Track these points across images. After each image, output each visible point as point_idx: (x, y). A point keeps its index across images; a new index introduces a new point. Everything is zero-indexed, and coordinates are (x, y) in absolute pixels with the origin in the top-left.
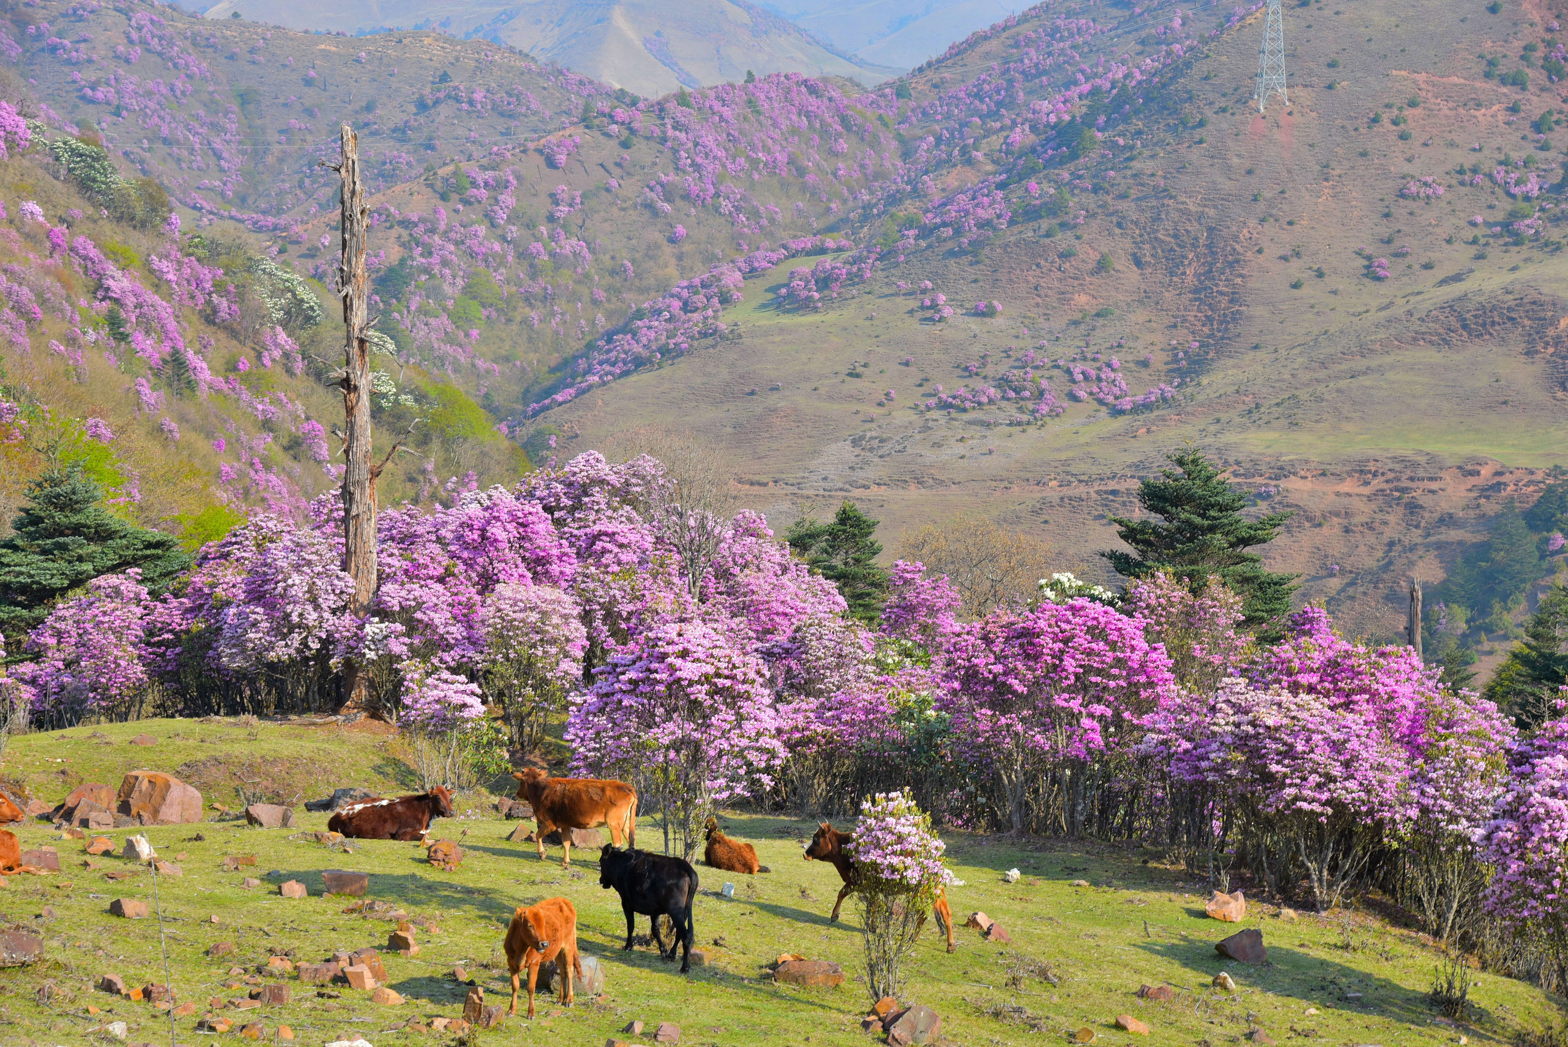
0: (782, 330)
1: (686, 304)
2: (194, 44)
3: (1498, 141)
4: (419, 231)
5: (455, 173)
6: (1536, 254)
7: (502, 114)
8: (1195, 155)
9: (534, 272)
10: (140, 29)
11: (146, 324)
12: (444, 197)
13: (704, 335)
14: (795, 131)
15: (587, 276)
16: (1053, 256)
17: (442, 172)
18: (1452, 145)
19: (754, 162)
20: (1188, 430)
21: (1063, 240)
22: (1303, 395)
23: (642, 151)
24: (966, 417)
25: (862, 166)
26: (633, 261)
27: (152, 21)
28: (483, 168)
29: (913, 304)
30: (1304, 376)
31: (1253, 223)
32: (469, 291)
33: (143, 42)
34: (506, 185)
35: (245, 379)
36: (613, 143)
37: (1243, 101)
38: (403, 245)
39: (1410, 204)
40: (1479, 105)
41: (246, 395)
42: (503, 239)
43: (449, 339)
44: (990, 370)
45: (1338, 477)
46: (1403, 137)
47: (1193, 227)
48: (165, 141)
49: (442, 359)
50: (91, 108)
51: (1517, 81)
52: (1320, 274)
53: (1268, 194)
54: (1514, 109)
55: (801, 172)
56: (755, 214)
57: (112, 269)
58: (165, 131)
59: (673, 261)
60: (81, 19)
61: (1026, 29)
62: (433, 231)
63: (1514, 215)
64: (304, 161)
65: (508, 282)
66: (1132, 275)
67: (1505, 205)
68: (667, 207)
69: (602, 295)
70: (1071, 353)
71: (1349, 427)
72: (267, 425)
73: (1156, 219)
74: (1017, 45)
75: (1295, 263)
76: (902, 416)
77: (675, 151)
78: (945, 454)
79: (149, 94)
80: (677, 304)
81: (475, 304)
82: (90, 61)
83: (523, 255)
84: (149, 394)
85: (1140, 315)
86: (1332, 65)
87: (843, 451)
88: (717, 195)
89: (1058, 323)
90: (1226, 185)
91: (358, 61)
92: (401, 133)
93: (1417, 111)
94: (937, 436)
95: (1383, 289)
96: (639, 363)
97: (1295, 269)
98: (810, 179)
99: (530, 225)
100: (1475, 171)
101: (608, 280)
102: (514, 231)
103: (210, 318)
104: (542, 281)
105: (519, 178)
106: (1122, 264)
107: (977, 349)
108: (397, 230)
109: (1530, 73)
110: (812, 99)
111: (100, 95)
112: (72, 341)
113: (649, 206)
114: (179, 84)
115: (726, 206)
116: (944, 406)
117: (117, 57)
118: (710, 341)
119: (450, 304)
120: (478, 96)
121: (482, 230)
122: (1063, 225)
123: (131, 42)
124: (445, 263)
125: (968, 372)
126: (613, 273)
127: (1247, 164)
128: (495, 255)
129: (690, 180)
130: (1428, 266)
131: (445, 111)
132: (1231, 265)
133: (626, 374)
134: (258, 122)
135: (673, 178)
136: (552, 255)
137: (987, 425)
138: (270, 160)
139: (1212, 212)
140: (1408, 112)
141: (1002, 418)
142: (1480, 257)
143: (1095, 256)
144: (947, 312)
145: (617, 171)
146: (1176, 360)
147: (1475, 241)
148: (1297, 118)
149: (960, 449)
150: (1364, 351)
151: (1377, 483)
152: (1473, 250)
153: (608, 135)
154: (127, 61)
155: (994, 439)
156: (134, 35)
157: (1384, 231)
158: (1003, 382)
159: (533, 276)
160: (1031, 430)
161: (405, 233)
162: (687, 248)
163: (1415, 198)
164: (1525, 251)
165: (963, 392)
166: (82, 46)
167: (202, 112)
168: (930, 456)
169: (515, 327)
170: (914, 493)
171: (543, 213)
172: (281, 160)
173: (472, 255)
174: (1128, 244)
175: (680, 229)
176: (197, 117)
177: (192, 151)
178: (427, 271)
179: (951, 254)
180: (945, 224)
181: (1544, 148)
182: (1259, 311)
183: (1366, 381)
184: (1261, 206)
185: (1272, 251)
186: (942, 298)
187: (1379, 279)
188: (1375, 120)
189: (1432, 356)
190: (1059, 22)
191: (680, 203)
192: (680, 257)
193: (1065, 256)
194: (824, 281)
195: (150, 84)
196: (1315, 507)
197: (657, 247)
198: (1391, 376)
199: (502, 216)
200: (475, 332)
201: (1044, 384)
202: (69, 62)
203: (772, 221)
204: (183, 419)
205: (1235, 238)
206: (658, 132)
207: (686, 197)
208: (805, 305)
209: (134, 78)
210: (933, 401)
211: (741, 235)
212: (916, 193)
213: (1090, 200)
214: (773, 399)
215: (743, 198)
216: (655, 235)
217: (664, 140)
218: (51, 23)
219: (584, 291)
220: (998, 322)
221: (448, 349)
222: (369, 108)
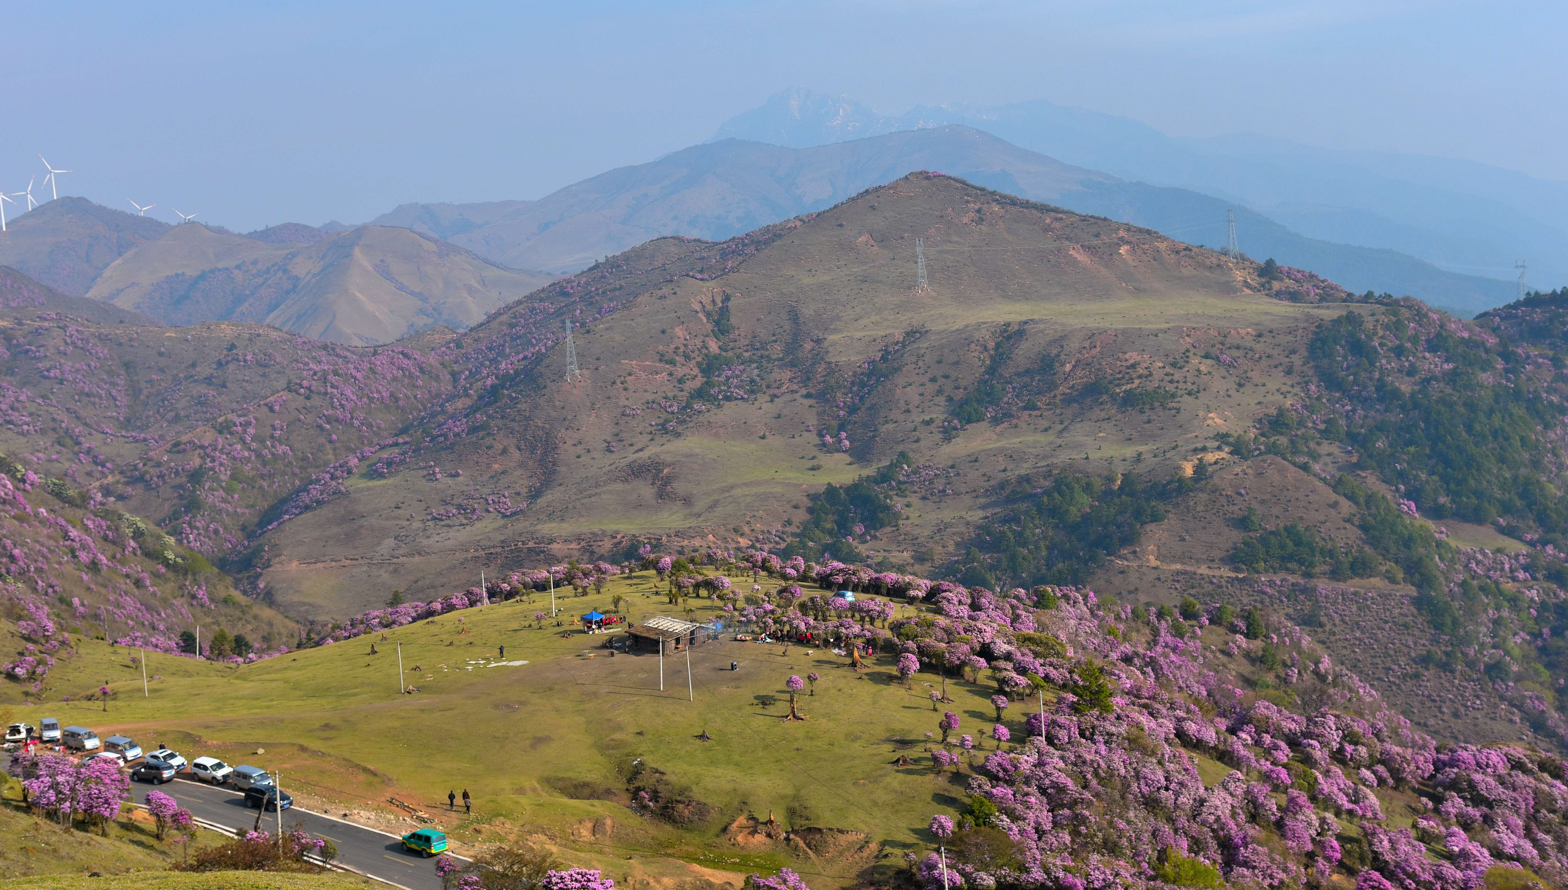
0: (368, 489)
1: (332, 475)
2: (100, 339)
3: (665, 388)
4: (209, 450)
5: (226, 421)
6: (672, 438)
7: (261, 366)
8: (541, 401)
9: (264, 464)
10: (71, 336)
11: (84, 547)
12: (220, 432)
13: (334, 493)
14: (395, 379)
15: (290, 463)
16: (484, 448)
17: (220, 420)
18: (646, 391)
19: (371, 399)
20: (527, 524)
21: (488, 441)
22: (570, 506)
23: (316, 401)
24: (443, 523)
25: (430, 392)
26: (312, 454)
27: (77, 331)
28: (240, 416)
29: (425, 472)
30: (573, 497)
31: (563, 430)
32: (233, 477)
33: (73, 343)
34: (250, 423)
35: (119, 561)
36: (301, 398)
37: (561, 377)
38: (201, 458)
39: (628, 419)
40: (657, 373)
41: (119, 567)
42: (250, 449)
43: (224, 501)
44: (455, 501)
45: (571, 542)
46: (625, 389)
47: (540, 433)
48: (88, 395)
49: (220, 510)
50: (47, 382)
51: (672, 362)
52: (589, 451)
53: (570, 417)
54: (671, 374)
55: (397, 400)
56: (370, 426)
57: (70, 528)
58: (87, 390)
59: (331, 452)
60: (40, 334)
61: (520, 309)
62: (215, 449)
63: (667, 421)
64: (160, 397)
65: (252, 469)
66: (516, 455)
67: (664, 416)
68: (328, 426)
69: (297, 471)
70: (488, 491)
71: (582, 520)
72: (127, 576)
73: (526, 430)
74: (515, 317)
75: (579, 447)
76: (416, 525)
77: (332, 398)
78: (431, 541)
79: (78, 371)
80: (328, 476)
81: (235, 483)
82: (46, 356)
83: (259, 456)
84: (85, 577)
85: (519, 472)
86: (598, 359)
87: (390, 542)
88: (352, 418)
89: (486, 477)
90: (554, 414)
91: (187, 340)
92: (208, 380)
93: (632, 378)
94: (428, 533)
95: (613, 456)
96: (307, 508)
97: (579, 449)
98: (401, 403)
99: (262, 442)
100: (653, 402)
101: (300, 463)
102: (254, 445)
103: (105, 538)
104: (268, 467)
105: (256, 419)
106: (512, 449)
107: (451, 492)
108: (199, 451)
109: (677, 358)
110: (406, 361)
111: (52, 375)
112: (60, 563)
113: (320, 427)
114: (93, 364)
115: (356, 423)
116: (434, 518)
117: (59, 352)
118: (336, 496)
119: (224, 484)
120: (249, 358)
121: (239, 447)
122: (488, 434)
123: (66, 343)
124: (221, 464)
125: (445, 502)
126: (303, 460)
127: (562, 404)
128: (245, 458)
129: (339, 413)
130: (631, 445)
131: (231, 367)
132: (553, 449)
133: (300, 513)
134: (136, 378)
135: (330, 412)
136: (273, 454)
137: (449, 526)
138: (142, 397)
139: (547, 426)
140: (628, 378)
141: (457, 522)
142: (652, 440)
143: (501, 447)
144: (439, 476)
145: (304, 411)
146: (530, 491)
147: (651, 433)
148: (583, 383)
149: (437, 538)
150: (597, 485)
151: (583, 544)
152: (650, 437)
153: (300, 394)
154: (65, 354)
155: (452, 533)
156: (68, 340)
157: (615, 431)
158: (459, 507)
159: (264, 466)
160: (468, 528)
161: (202, 451)
162: (338, 445)
163: (629, 415)
164: (668, 437)
165: (442, 512)
166: (42, 349)
167: (105, 377)
168: (425, 542)
169: (256, 490)
170: (417, 559)
171: (268, 434)
172: (148, 397)
173: (235, 459)
174: (515, 441)
175: (334, 437)
176: (102, 380)
177: (101, 397)
178: (213, 469)
179: (443, 449)
180: (441, 435)
181: (682, 390)
182: (564, 469)
183: (593, 499)
184: (567, 423)
185: (570, 442)
186: (437, 470)
187: (611, 452)
188: (614, 383)
189: (619, 486)
190: (536, 305)
191: (334, 424)
192: (334, 449)
193: (489, 448)
194: (389, 463)
195: (77, 366)
196: (559, 555)
197: (323, 445)
198: (603, 496)
199: (248, 439)
200: (236, 496)
201: (476, 506)
202: (35, 358)
203: (379, 428)
204: (97, 583)
205: (556, 437)
206: (323, 390)
207: (337, 420)
208: (382, 476)
209: (70, 364)
210: (429, 517)
211: (364, 436)
212: (443, 412)
213: (499, 422)
214: (362, 522)
215: (365, 418)
216: (322, 440)
217: (326, 394)
218: (24, 337)
219: (288, 470)
220: (461, 479)
221: (224, 505)
222: (194, 365)
